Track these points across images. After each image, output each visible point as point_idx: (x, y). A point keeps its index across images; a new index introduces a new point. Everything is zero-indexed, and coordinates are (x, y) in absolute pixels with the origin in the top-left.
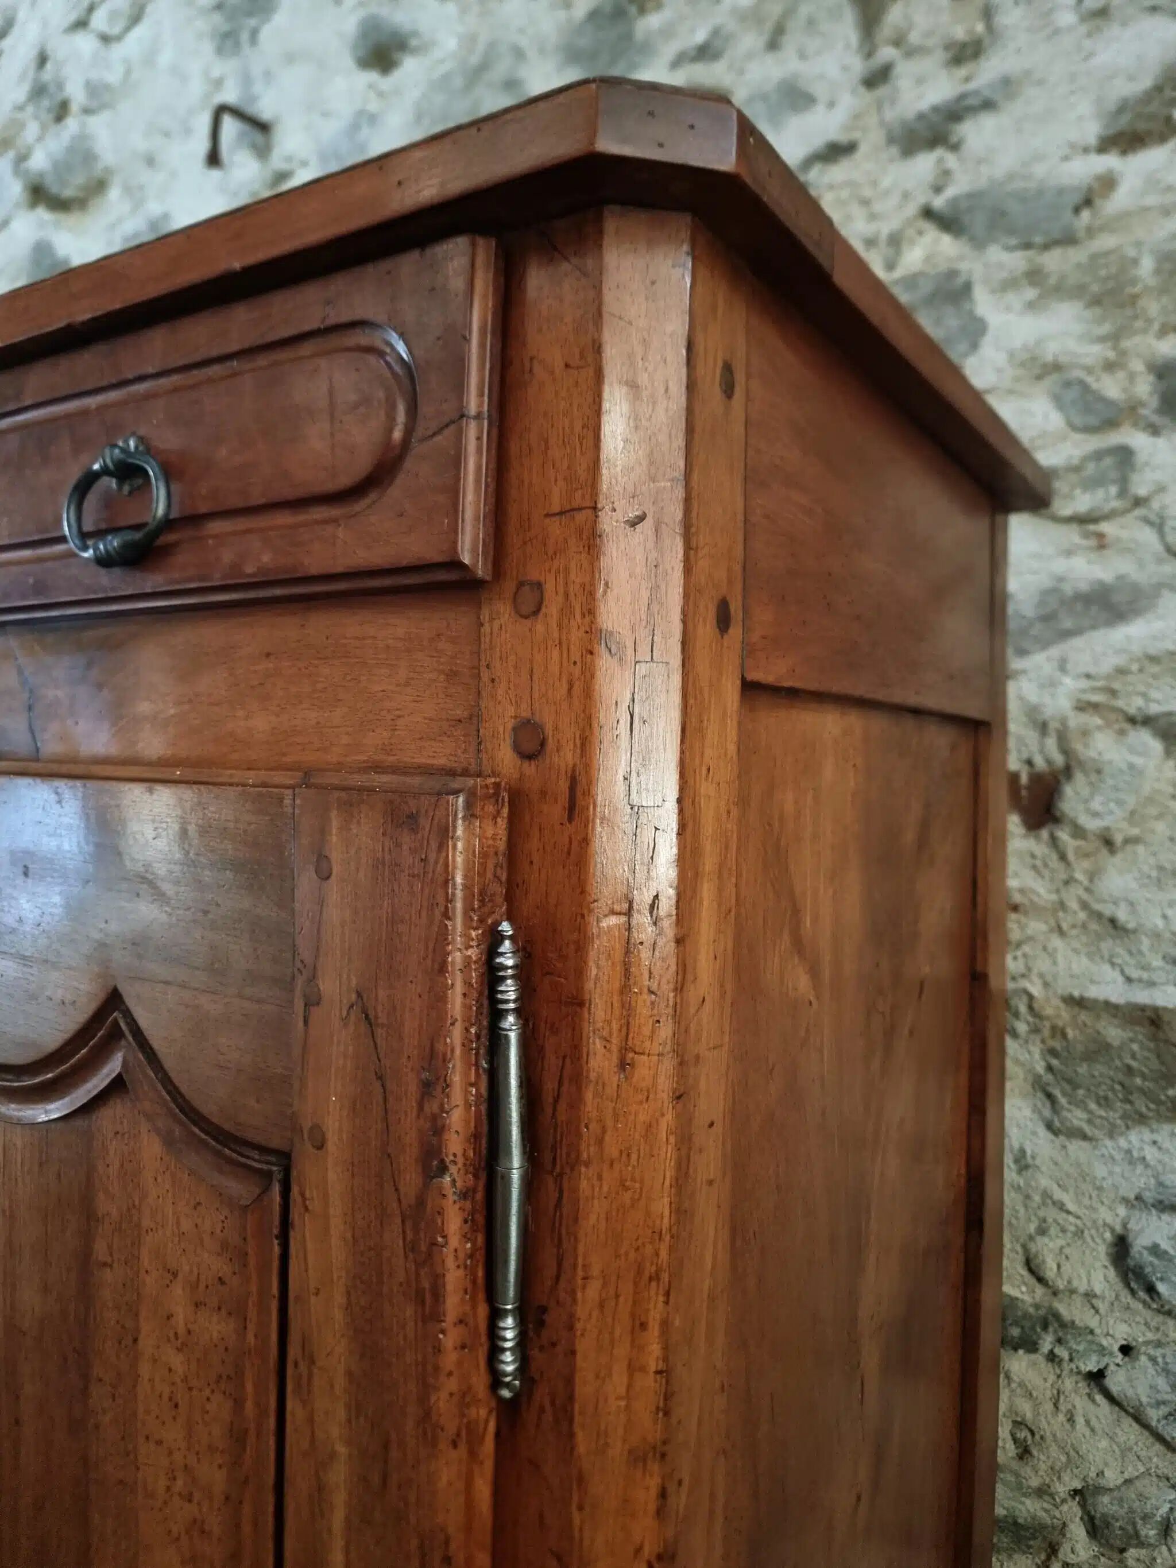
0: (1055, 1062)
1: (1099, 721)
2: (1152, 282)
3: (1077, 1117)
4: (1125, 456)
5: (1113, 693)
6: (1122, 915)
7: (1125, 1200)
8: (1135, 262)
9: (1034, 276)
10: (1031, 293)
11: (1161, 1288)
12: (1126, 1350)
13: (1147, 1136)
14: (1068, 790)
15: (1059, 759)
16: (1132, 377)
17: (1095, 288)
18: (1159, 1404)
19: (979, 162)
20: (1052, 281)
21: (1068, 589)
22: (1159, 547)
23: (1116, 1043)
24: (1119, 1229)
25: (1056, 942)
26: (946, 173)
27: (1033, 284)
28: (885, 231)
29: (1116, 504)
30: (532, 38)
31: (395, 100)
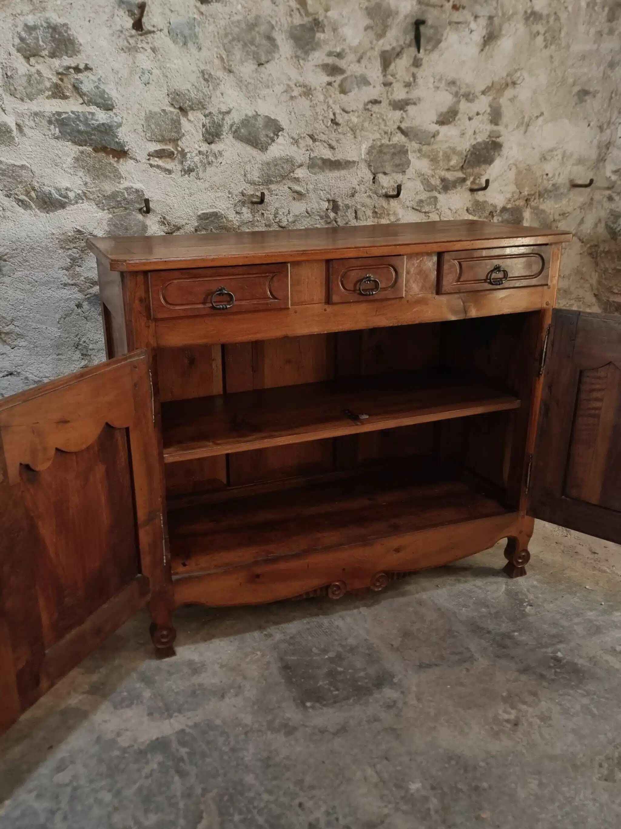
2: (442, 158)
4: (436, 198)
8: (439, 152)
9: (420, 151)
10: (419, 155)
16: (437, 180)
17: (432, 157)
19: (413, 119)
20: (424, 153)
26: (403, 118)
27: (419, 152)
28: (390, 131)
29: (434, 210)
30: (277, 22)
31: (212, 20)
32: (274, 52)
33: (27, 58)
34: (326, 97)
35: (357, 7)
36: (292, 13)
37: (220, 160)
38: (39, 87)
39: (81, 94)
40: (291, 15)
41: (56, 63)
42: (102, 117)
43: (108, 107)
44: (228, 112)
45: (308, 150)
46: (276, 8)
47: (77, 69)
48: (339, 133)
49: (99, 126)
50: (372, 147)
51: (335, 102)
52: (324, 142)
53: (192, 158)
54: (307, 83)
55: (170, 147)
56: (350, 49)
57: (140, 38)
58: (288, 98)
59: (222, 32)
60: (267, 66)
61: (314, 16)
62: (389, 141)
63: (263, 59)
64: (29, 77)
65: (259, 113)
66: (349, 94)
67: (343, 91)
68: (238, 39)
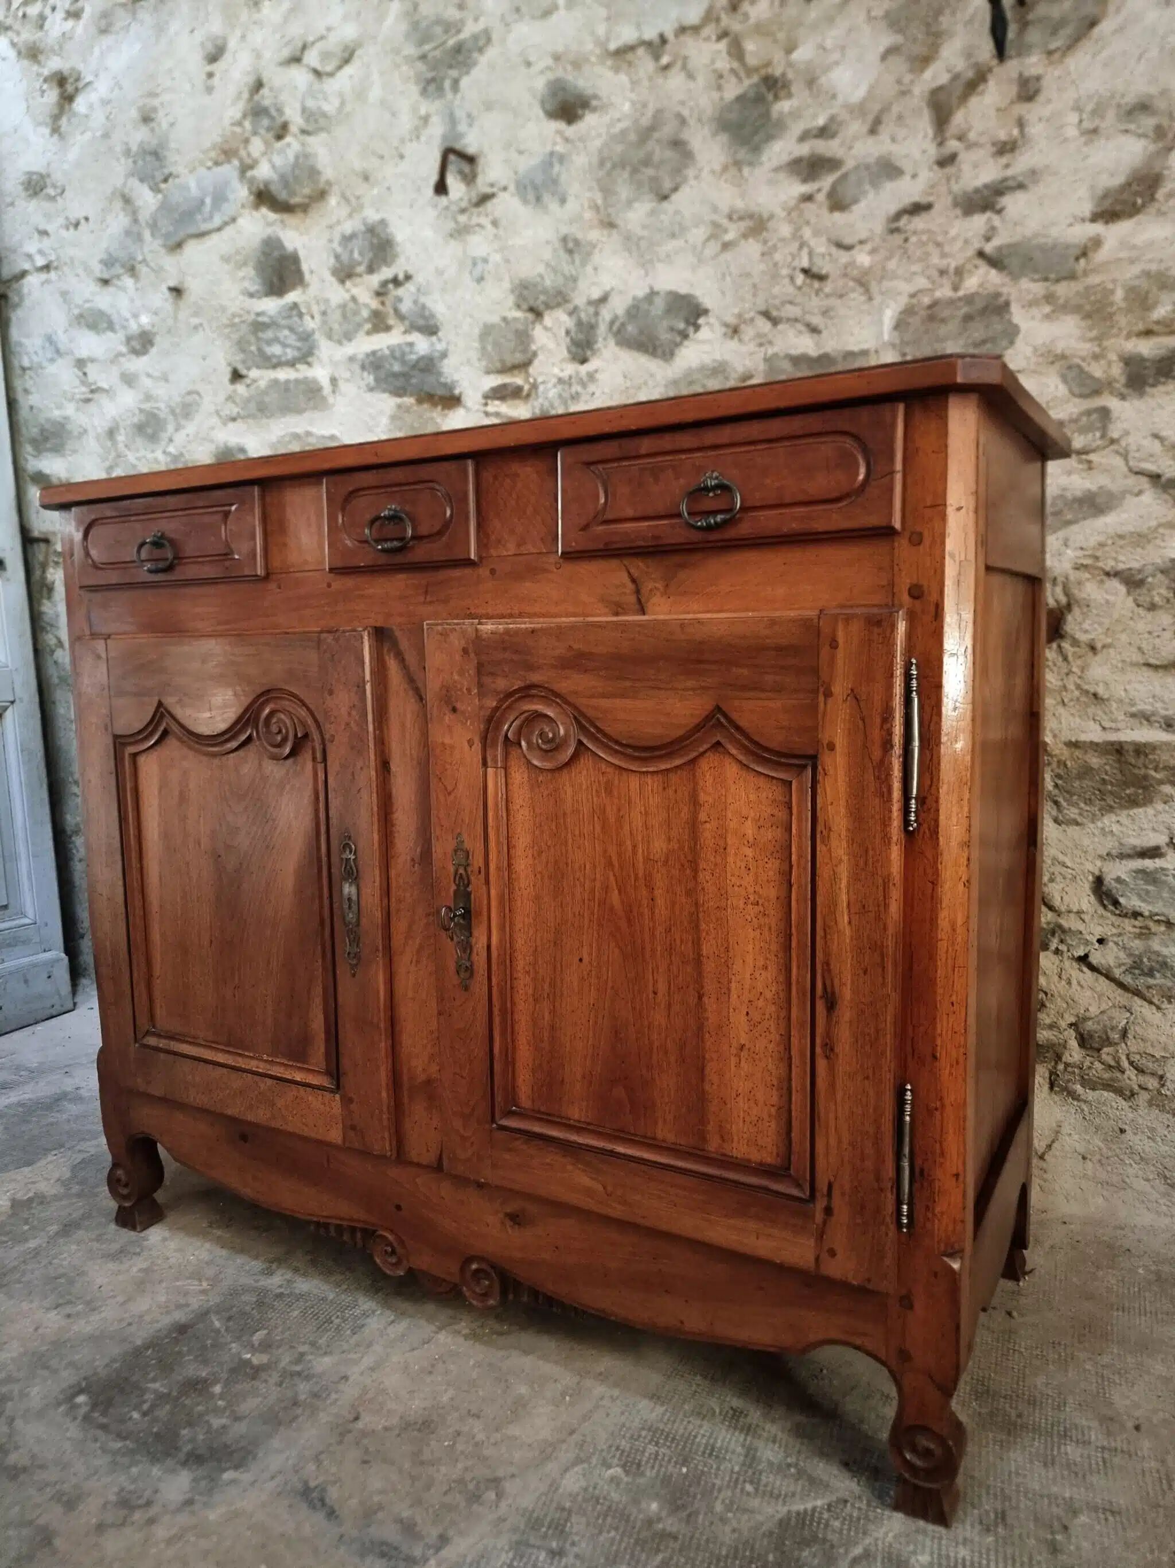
0: (1060, 782)
1: (1087, 575)
2: (1123, 305)
3: (1072, 813)
4: (1105, 413)
5: (1097, 558)
6: (1101, 690)
7: (1100, 857)
8: (1112, 292)
9: (1049, 298)
10: (1047, 309)
11: (1122, 900)
12: (1101, 941)
13: (1114, 818)
14: (1069, 618)
15: (1063, 600)
16: (1110, 363)
17: (1088, 307)
18: (1120, 966)
19: (1015, 224)
20: (1061, 301)
21: (1069, 495)
22: (1125, 469)
23: (1096, 767)
24: (1097, 873)
25: (1061, 710)
26: (993, 229)
27: (1049, 303)
28: (953, 265)
29: (1099, 442)
30: (691, 109)
31: (580, 145)
32: (686, 166)
33: (342, 282)
34: (798, 229)
35: (862, 17)
36: (722, 81)
37: (592, 388)
38: (357, 319)
39: (401, 317)
40: (719, 88)
41: (375, 280)
42: (422, 345)
43: (431, 330)
44: (604, 299)
45: (761, 345)
46: (692, 85)
47: (396, 282)
48: (827, 296)
49: (418, 361)
50: (909, 311)
51: (816, 233)
52: (796, 320)
53: (546, 391)
54: (753, 208)
55: (518, 380)
56: (851, 112)
57: (475, 210)
58: (719, 247)
59: (595, 160)
60: (675, 197)
61: (763, 72)
62: (956, 288)
63: (667, 185)
64: (343, 306)
65: (656, 289)
66: (855, 208)
67: (838, 203)
68: (622, 164)
